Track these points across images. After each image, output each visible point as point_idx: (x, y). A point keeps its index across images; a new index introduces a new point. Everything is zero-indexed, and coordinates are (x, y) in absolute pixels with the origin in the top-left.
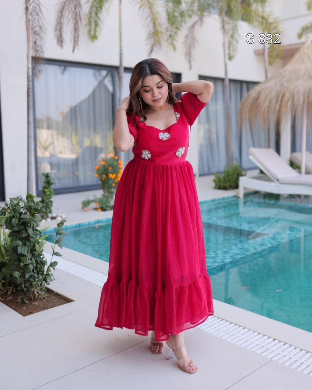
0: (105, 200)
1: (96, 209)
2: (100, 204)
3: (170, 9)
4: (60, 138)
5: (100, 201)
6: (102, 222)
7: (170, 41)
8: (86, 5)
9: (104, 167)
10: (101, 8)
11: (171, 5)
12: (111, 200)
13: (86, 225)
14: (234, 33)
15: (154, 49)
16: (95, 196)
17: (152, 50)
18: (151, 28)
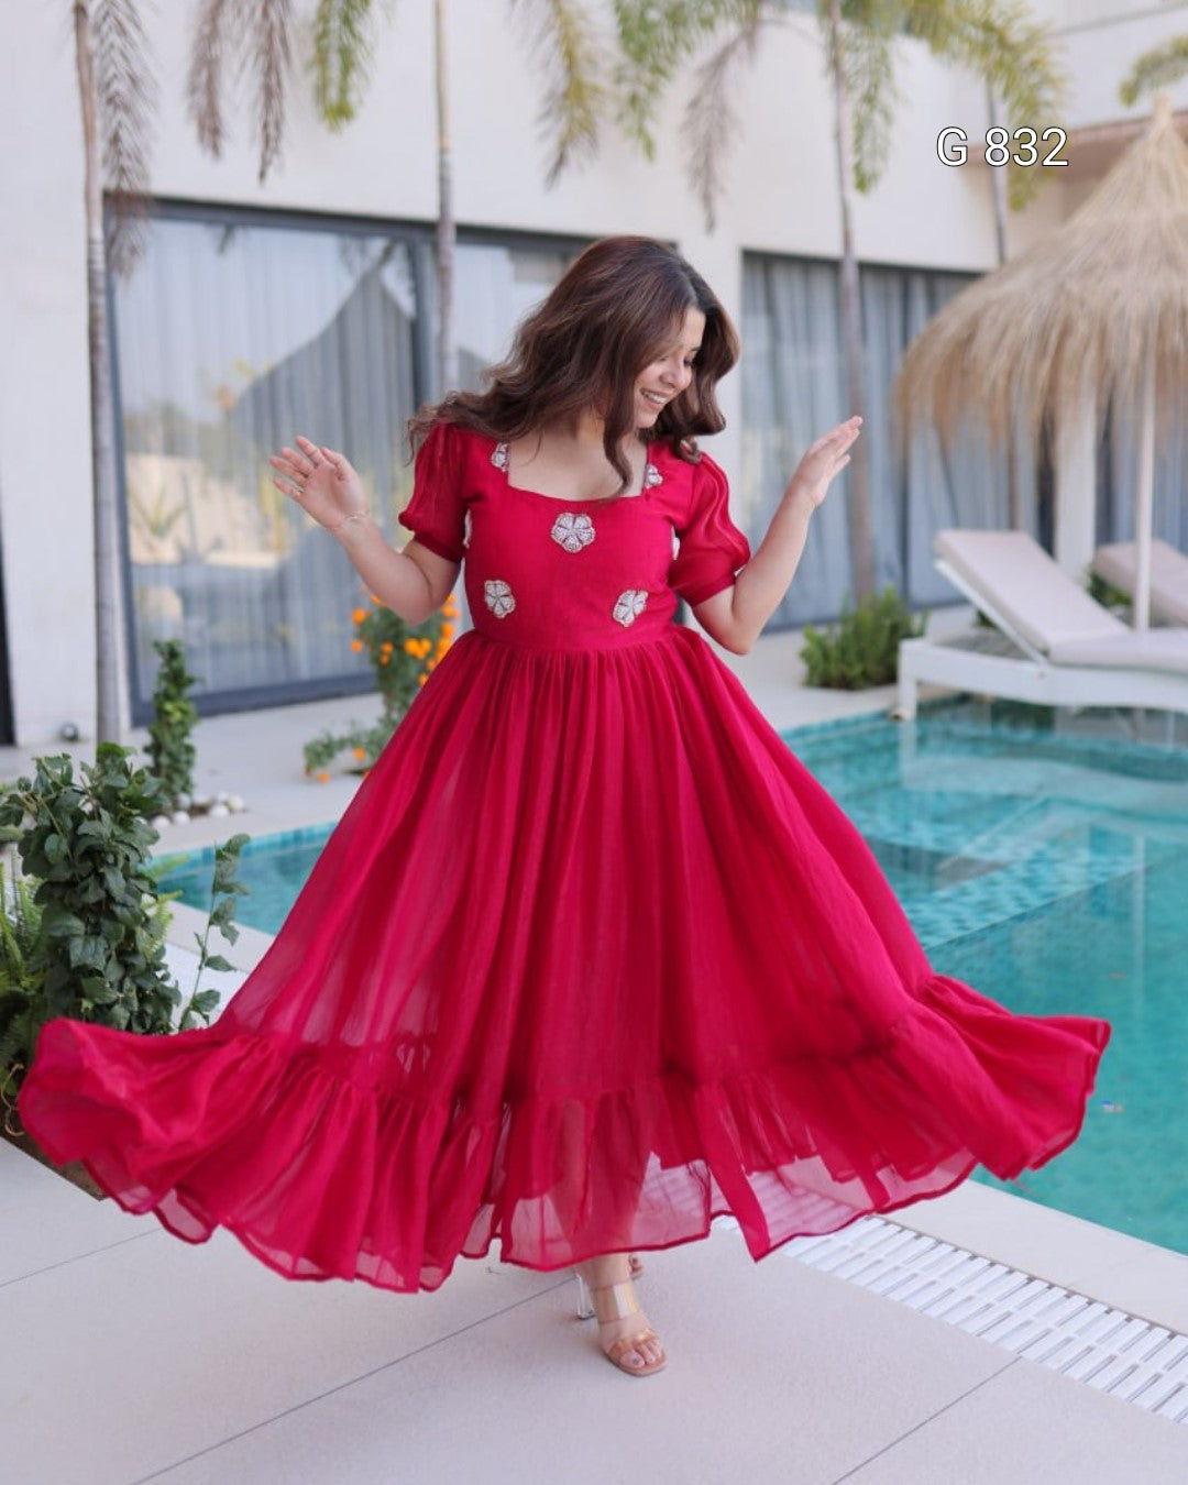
1: (359, 773)
2: (372, 754)
5: (374, 742)
7: (630, 121)
14: (875, 86)
15: (574, 156)
16: (353, 723)
17: (561, 161)
18: (557, 74)
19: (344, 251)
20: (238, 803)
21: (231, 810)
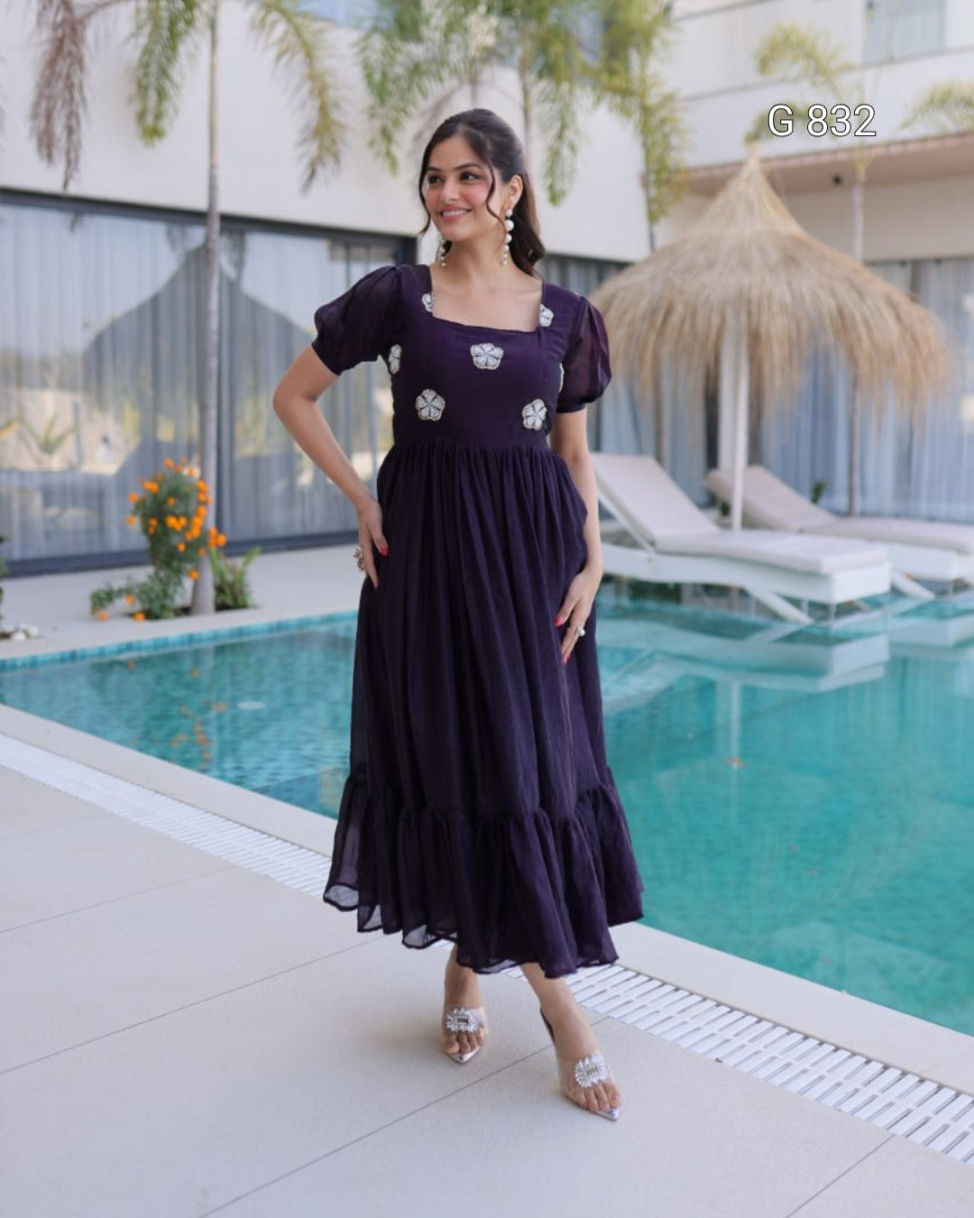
0: (158, 588)
1: (132, 615)
2: (142, 600)
3: (375, 58)
4: (96, 413)
5: (144, 592)
6: (139, 648)
7: (381, 145)
8: (132, 42)
9: (155, 496)
10: (174, 48)
11: (377, 42)
12: (175, 591)
13: (93, 656)
14: (563, 128)
15: (320, 172)
16: (129, 578)
17: (313, 175)
18: (311, 113)
19: (169, 234)
20: (34, 631)
21: (28, 635)
